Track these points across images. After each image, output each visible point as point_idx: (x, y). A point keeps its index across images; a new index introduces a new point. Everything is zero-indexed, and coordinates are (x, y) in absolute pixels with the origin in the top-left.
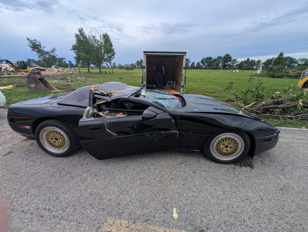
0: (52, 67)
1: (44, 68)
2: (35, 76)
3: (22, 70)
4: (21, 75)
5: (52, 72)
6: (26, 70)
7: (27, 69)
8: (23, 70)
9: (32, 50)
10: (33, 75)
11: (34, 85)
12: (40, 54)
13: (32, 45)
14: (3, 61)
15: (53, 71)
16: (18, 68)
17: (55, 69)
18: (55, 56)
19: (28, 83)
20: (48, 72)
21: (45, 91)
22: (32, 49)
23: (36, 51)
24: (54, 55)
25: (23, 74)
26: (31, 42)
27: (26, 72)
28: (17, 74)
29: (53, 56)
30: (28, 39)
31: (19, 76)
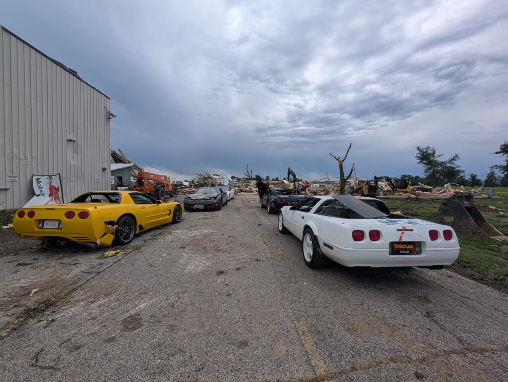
0: (446, 186)
1: (430, 187)
2: (461, 203)
3: (400, 190)
4: (398, 197)
5: (444, 194)
6: (405, 190)
7: (406, 188)
8: (402, 190)
9: (419, 163)
10: (457, 200)
11: (453, 218)
12: (430, 166)
13: (421, 155)
14: (382, 178)
15: (445, 192)
16: (396, 187)
17: (450, 189)
18: (454, 168)
19: (442, 214)
20: (437, 193)
21: (474, 233)
22: (419, 161)
23: (424, 163)
24: (453, 166)
25: (400, 195)
26: (420, 151)
27: (405, 192)
28: (393, 195)
29: (450, 167)
30: (418, 148)
31: (396, 197)
